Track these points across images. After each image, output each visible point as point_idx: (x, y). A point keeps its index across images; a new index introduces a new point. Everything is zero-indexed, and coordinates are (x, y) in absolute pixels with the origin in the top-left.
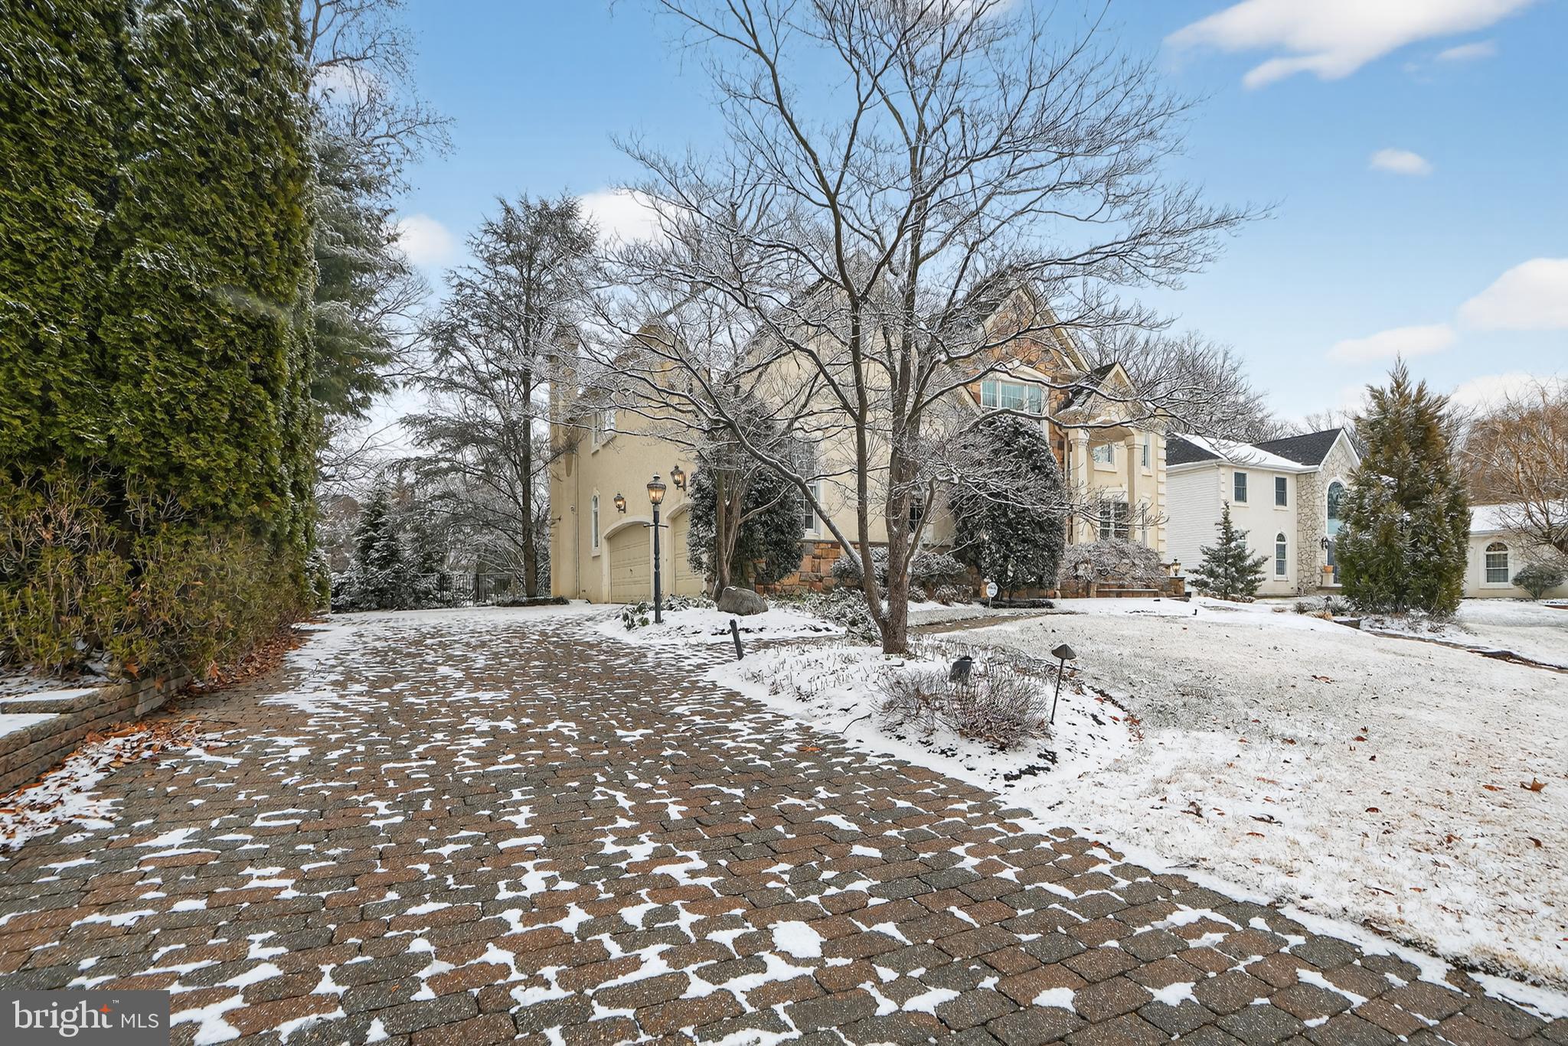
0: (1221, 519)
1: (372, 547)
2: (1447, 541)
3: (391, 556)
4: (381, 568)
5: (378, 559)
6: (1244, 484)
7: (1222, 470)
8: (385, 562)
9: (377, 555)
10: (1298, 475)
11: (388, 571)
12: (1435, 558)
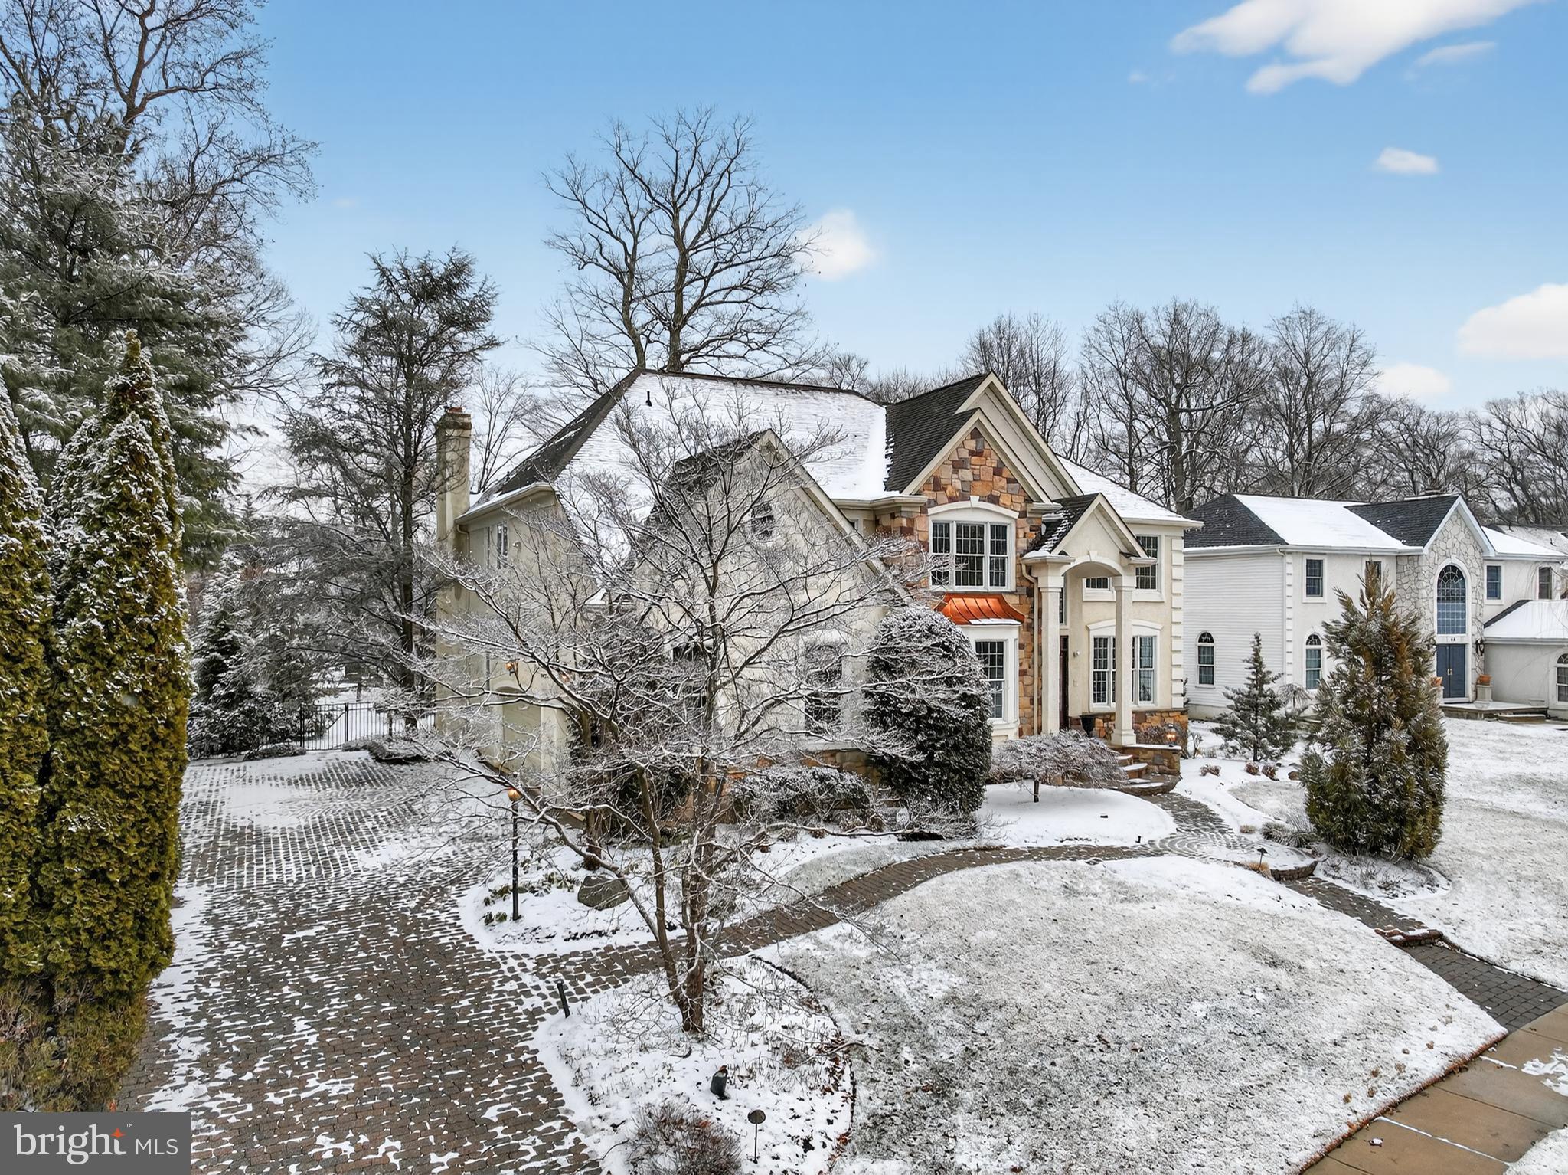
0: (1250, 653)
1: (217, 680)
2: (1409, 782)
3: (239, 695)
4: (228, 707)
5: (224, 697)
6: (1320, 573)
7: (1289, 559)
8: (231, 701)
9: (222, 692)
10: (1399, 557)
11: (236, 712)
12: (1393, 802)
